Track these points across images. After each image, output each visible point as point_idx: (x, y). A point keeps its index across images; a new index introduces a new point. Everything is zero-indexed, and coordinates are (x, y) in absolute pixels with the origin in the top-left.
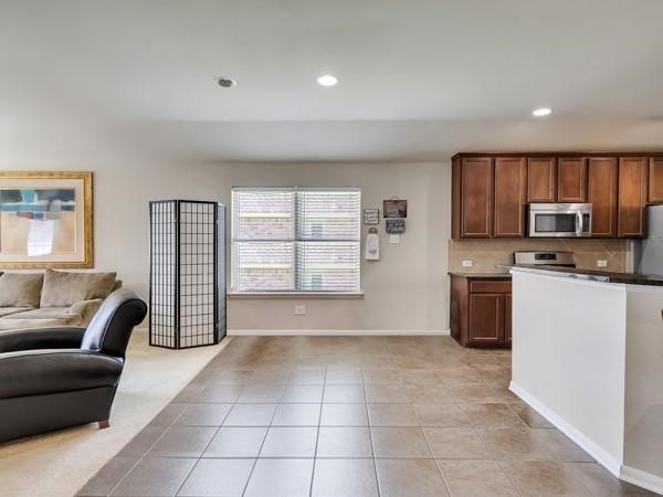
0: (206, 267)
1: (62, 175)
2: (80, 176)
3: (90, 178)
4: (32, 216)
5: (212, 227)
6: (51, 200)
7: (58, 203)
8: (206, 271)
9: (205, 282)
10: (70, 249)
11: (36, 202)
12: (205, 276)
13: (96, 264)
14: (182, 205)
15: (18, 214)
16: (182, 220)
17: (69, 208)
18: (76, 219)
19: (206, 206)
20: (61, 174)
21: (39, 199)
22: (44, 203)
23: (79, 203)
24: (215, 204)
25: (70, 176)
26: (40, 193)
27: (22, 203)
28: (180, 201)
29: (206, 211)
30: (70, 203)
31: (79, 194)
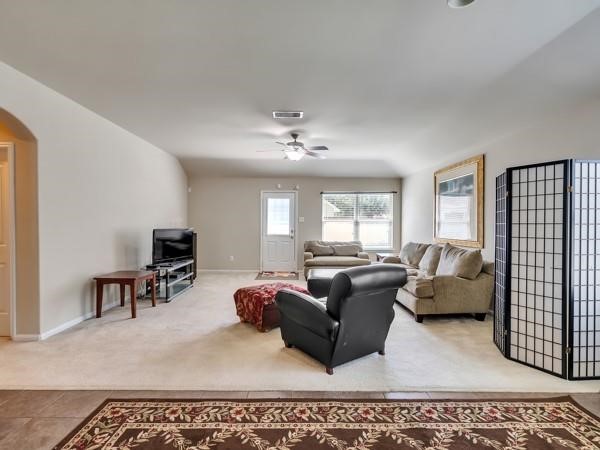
2: (475, 160)
3: (482, 160)
7: (465, 188)
16: (516, 193)
17: (470, 192)
19: (550, 168)
20: (466, 162)
23: (474, 186)
25: (470, 162)
26: (455, 181)
30: (471, 187)
31: (475, 179)
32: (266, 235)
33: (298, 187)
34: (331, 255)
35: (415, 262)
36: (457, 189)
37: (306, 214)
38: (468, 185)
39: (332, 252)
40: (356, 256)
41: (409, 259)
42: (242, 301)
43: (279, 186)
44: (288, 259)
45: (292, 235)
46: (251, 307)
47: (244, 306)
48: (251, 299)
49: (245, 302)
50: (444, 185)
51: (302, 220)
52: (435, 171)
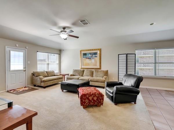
0: (133, 69)
1: (95, 50)
2: (98, 50)
3: (100, 50)
4: (89, 59)
5: (134, 60)
6: (92, 55)
7: (94, 56)
10: (96, 65)
11: (90, 56)
12: (133, 72)
13: (102, 69)
14: (128, 55)
15: (86, 58)
16: (128, 58)
17: (96, 57)
18: (98, 59)
19: (133, 55)
21: (90, 55)
22: (91, 56)
23: (98, 55)
25: (96, 50)
26: (90, 53)
27: (87, 56)
28: (127, 54)
30: (96, 55)
31: (98, 53)
32: (10, 71)
33: (27, 48)
35: (81, 75)
40: (55, 75)
42: (88, 99)
43: (17, 45)
44: (22, 81)
45: (25, 70)
46: (95, 98)
47: (89, 100)
48: (96, 96)
49: (90, 98)
50: (85, 54)
51: (29, 62)
52: (81, 50)
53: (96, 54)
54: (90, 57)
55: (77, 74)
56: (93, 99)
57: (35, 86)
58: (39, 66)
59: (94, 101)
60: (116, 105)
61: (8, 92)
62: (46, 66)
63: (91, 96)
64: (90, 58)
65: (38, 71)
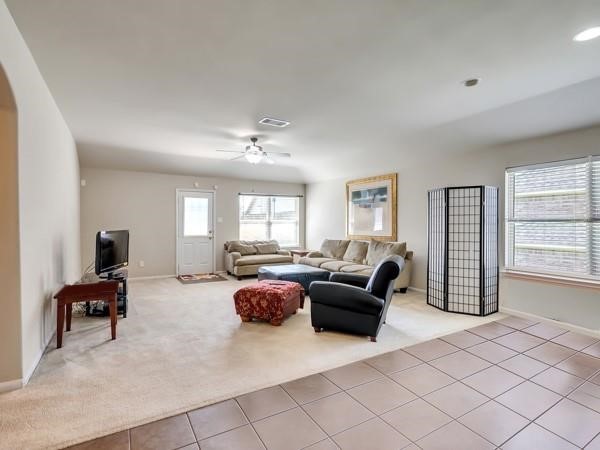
0: (472, 244)
2: (390, 177)
3: (395, 178)
4: (366, 207)
5: (478, 209)
6: (375, 195)
7: (379, 197)
8: (472, 249)
9: (472, 257)
11: (368, 198)
12: (472, 252)
13: (398, 238)
14: (451, 191)
15: (360, 206)
16: (451, 204)
17: (384, 200)
18: (389, 204)
19: (472, 190)
20: (380, 177)
21: (369, 195)
23: (388, 196)
24: (482, 188)
25: (384, 178)
26: (369, 191)
27: (362, 199)
28: (449, 188)
29: (472, 194)
30: (385, 196)
31: (389, 191)
32: (183, 237)
33: (216, 187)
34: (255, 254)
35: (338, 255)
36: (371, 198)
37: (224, 215)
38: (382, 195)
39: (255, 251)
40: (276, 253)
41: (332, 252)
42: (248, 301)
43: (197, 185)
44: (206, 261)
45: (211, 235)
46: (264, 304)
47: (252, 305)
48: (264, 297)
49: (254, 301)
50: (357, 194)
51: (220, 220)
52: (347, 181)
53: (383, 191)
54: (368, 201)
55: (329, 253)
56: (258, 304)
57: (229, 273)
58: (243, 228)
59: (261, 308)
60: (318, 330)
61: (179, 278)
62: (264, 228)
63: (255, 296)
64: (369, 206)
65: (241, 239)
